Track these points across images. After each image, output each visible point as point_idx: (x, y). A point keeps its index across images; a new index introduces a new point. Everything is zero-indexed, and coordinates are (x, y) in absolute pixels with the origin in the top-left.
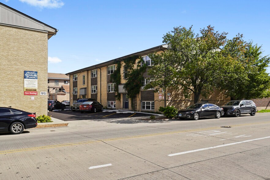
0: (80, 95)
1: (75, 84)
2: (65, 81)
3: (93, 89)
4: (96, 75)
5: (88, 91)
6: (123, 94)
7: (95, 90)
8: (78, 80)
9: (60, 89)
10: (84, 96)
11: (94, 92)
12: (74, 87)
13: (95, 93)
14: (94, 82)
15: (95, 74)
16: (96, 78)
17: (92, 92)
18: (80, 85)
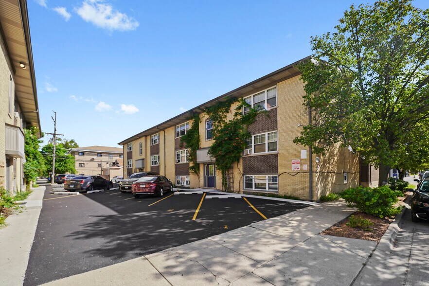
0: (136, 169)
1: (130, 155)
2: (120, 155)
3: (154, 160)
4: (157, 141)
5: (146, 163)
6: (204, 164)
7: (156, 162)
8: (133, 150)
9: (114, 163)
10: (141, 170)
11: (155, 164)
12: (128, 159)
13: (157, 165)
14: (155, 150)
15: (155, 140)
16: (158, 145)
17: (153, 164)
18: (136, 155)
